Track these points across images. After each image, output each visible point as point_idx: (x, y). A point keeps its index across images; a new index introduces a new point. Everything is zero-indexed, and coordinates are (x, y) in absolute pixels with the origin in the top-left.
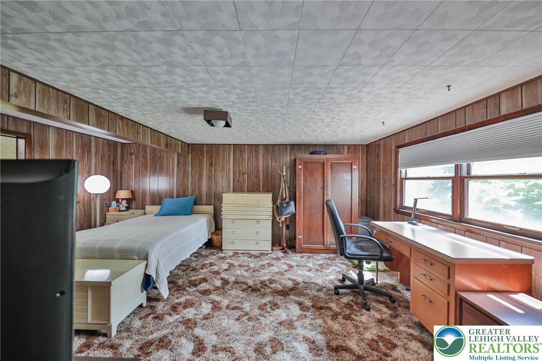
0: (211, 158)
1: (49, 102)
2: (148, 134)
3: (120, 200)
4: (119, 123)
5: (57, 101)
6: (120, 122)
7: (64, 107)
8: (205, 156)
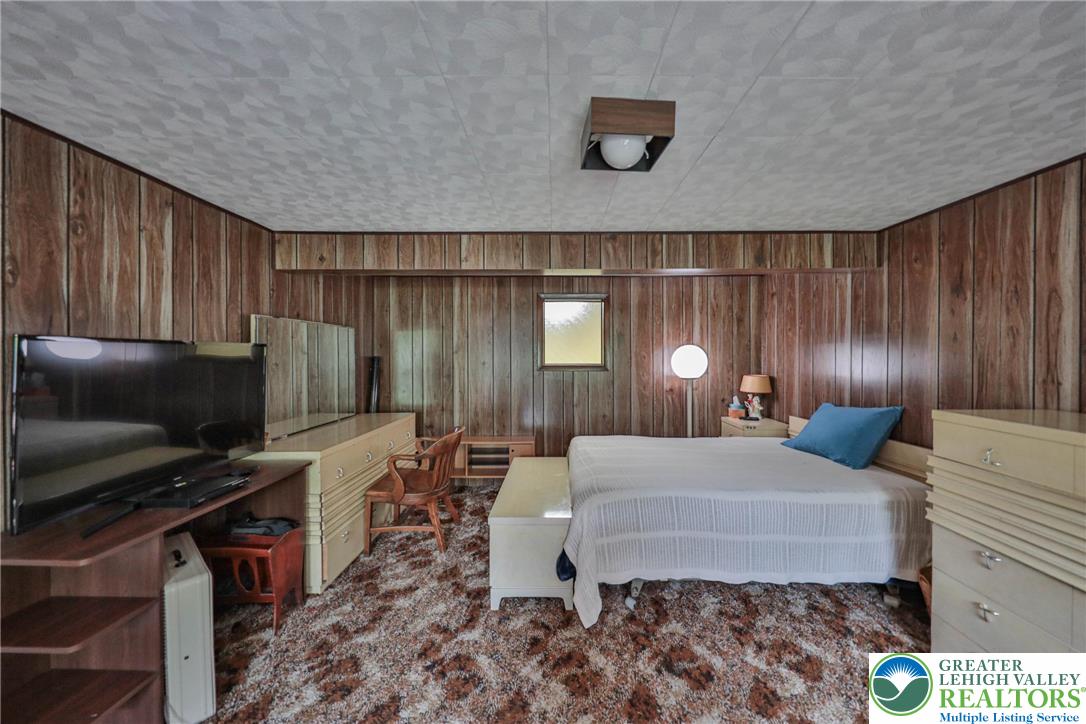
0: (956, 260)
1: (498, 254)
2: (686, 249)
3: (750, 396)
4: (606, 248)
5: (507, 248)
6: (610, 245)
7: (515, 254)
8: (935, 259)
